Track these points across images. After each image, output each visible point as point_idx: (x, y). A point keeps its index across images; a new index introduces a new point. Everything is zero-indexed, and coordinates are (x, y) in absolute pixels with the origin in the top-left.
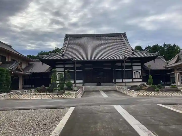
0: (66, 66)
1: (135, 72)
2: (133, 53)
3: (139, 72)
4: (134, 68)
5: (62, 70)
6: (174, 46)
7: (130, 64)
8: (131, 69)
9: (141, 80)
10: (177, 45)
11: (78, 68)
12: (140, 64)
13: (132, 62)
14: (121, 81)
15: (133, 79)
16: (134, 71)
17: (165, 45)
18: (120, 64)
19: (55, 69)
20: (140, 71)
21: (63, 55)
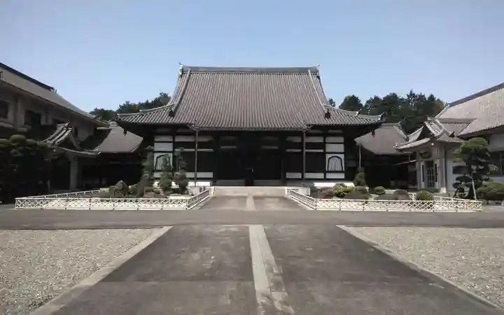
0: (179, 139)
1: (330, 158)
2: (328, 115)
3: (339, 158)
4: (329, 148)
5: (169, 147)
6: (432, 98)
7: (320, 140)
8: (322, 151)
9: (342, 176)
10: (437, 97)
11: (202, 145)
12: (341, 139)
13: (325, 135)
14: (299, 175)
15: (325, 172)
16: (328, 156)
17: (412, 95)
18: (298, 140)
19: (153, 145)
20: (342, 156)
21: (172, 114)
